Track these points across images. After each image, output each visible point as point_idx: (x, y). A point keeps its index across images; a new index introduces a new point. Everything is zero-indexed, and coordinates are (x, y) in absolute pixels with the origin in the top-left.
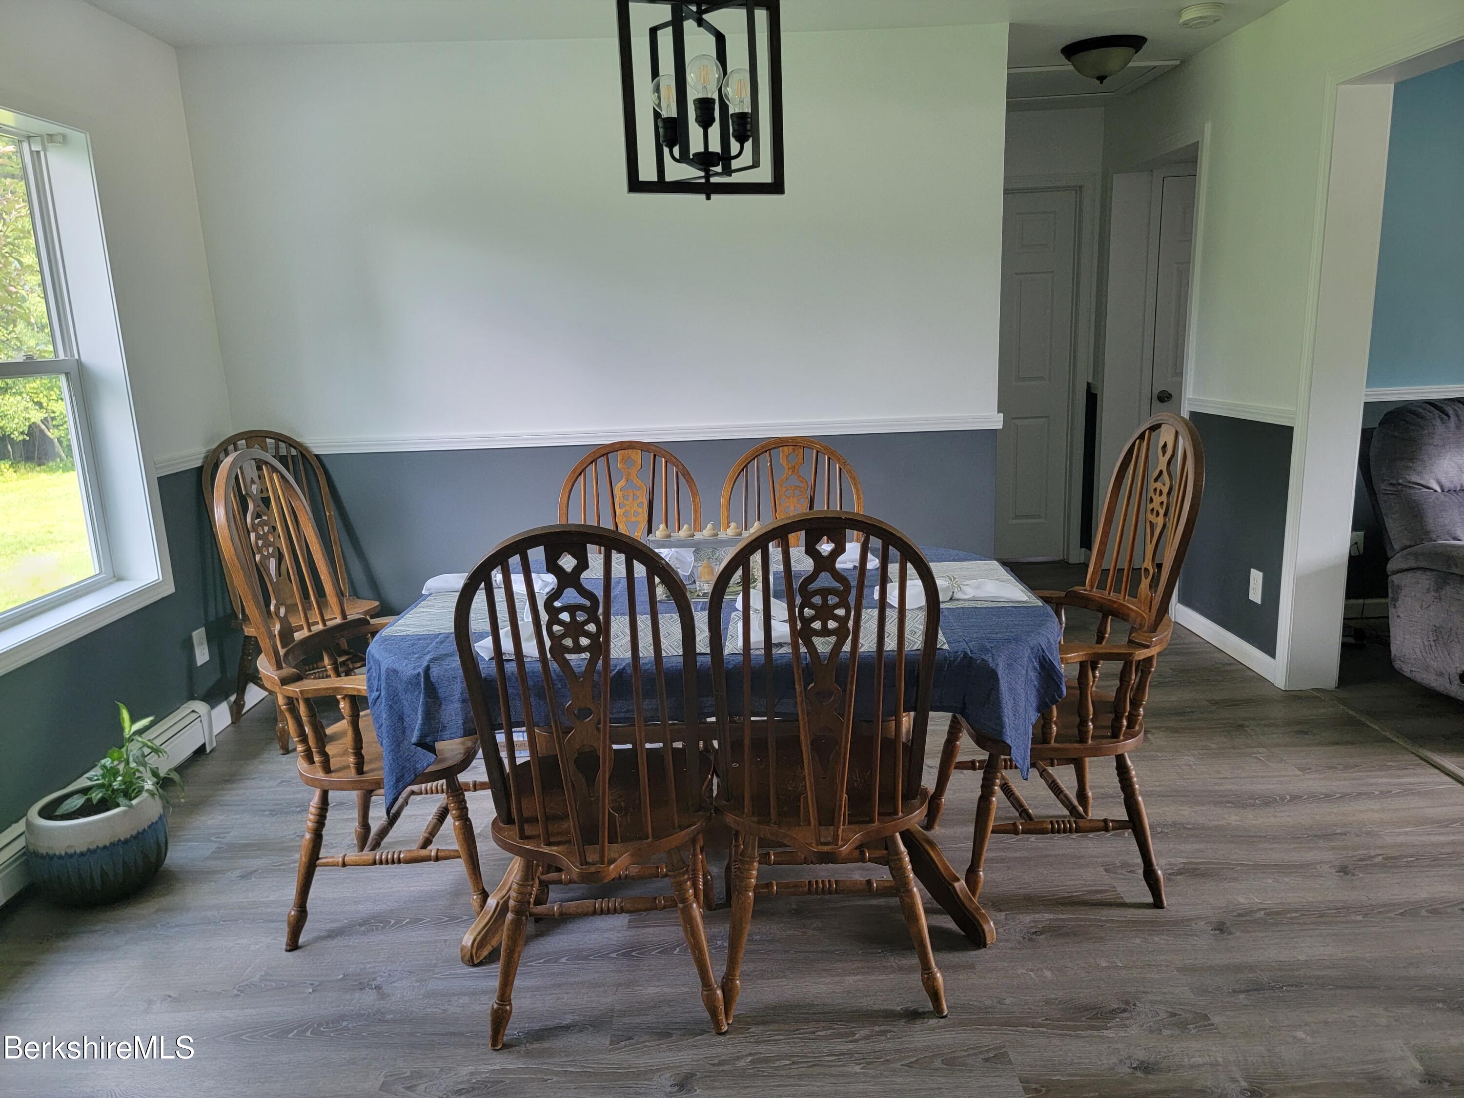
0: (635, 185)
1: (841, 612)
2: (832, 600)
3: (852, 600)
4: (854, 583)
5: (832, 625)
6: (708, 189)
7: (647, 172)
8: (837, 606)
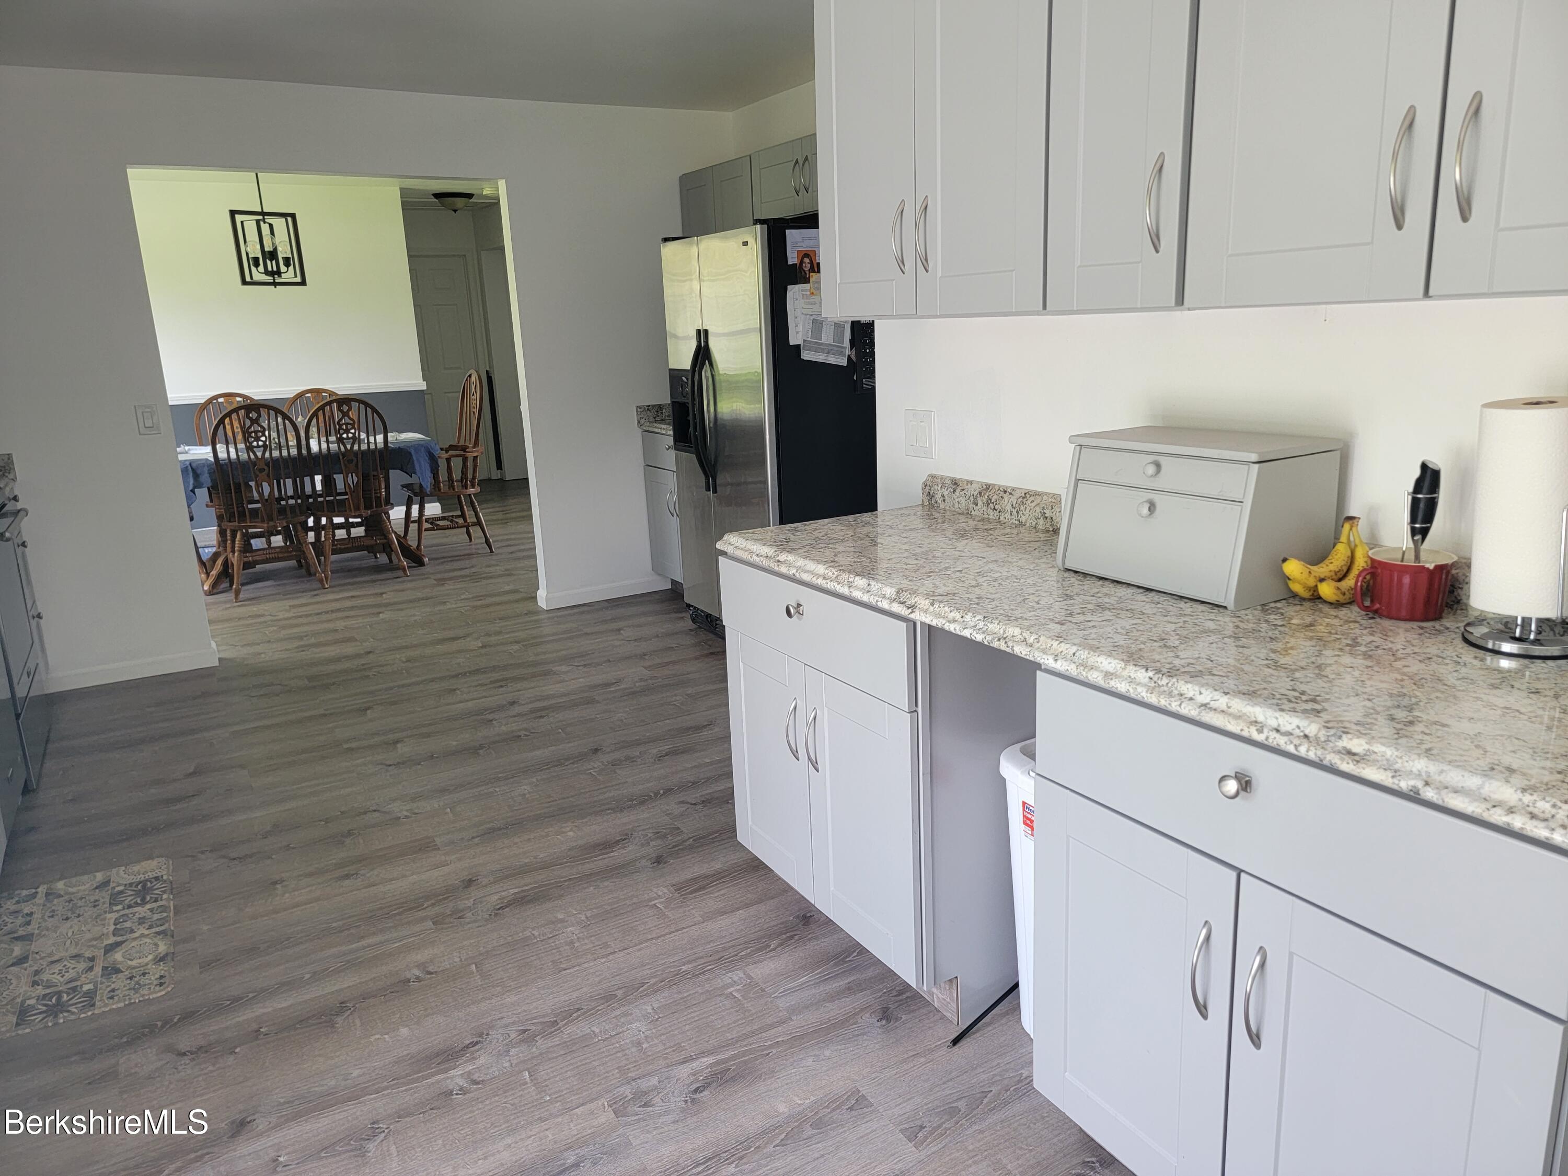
0: (244, 282)
1: (353, 431)
2: (349, 427)
3: (356, 426)
4: (356, 421)
5: (350, 435)
6: (275, 284)
7: (248, 279)
8: (351, 429)
